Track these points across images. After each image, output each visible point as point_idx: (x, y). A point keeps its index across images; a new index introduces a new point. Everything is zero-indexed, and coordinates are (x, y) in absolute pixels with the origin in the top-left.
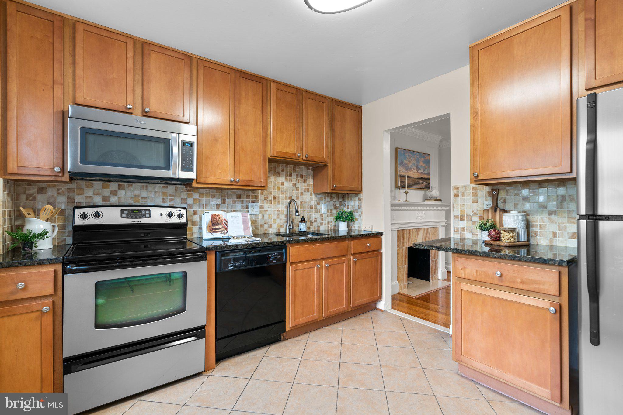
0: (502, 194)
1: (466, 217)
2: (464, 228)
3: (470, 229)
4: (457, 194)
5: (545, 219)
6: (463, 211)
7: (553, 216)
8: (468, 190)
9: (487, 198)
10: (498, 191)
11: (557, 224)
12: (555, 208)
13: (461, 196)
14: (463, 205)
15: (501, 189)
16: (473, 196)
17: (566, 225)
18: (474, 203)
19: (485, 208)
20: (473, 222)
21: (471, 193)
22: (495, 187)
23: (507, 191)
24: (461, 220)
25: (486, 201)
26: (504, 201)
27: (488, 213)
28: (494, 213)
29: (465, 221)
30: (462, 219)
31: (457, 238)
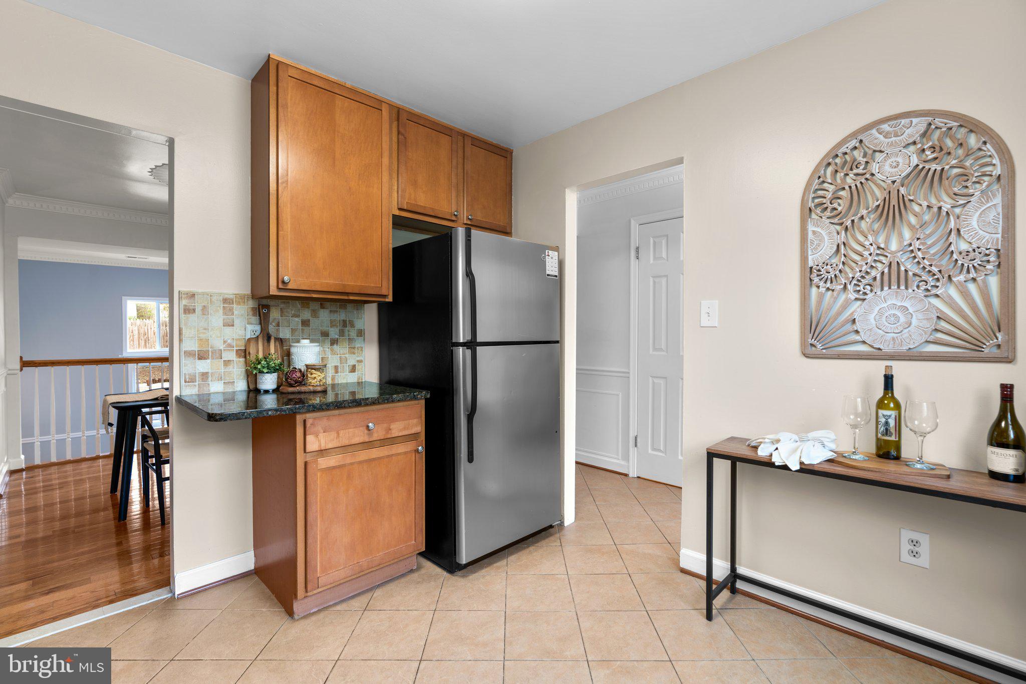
0: (275, 314)
1: (212, 353)
2: (207, 373)
3: (219, 374)
4: (191, 308)
5: (327, 350)
6: (203, 341)
7: (335, 345)
8: (215, 301)
9: (250, 318)
10: (267, 307)
11: (339, 356)
12: (337, 336)
13: (201, 312)
14: (205, 329)
15: (273, 306)
16: (225, 314)
17: (347, 356)
18: (226, 326)
19: (248, 336)
20: (224, 361)
21: (221, 309)
22: (265, 302)
23: (281, 309)
24: (199, 359)
25: (249, 323)
26: (278, 325)
27: (258, 344)
28: (266, 344)
29: (208, 361)
30: (202, 356)
31: (191, 395)
